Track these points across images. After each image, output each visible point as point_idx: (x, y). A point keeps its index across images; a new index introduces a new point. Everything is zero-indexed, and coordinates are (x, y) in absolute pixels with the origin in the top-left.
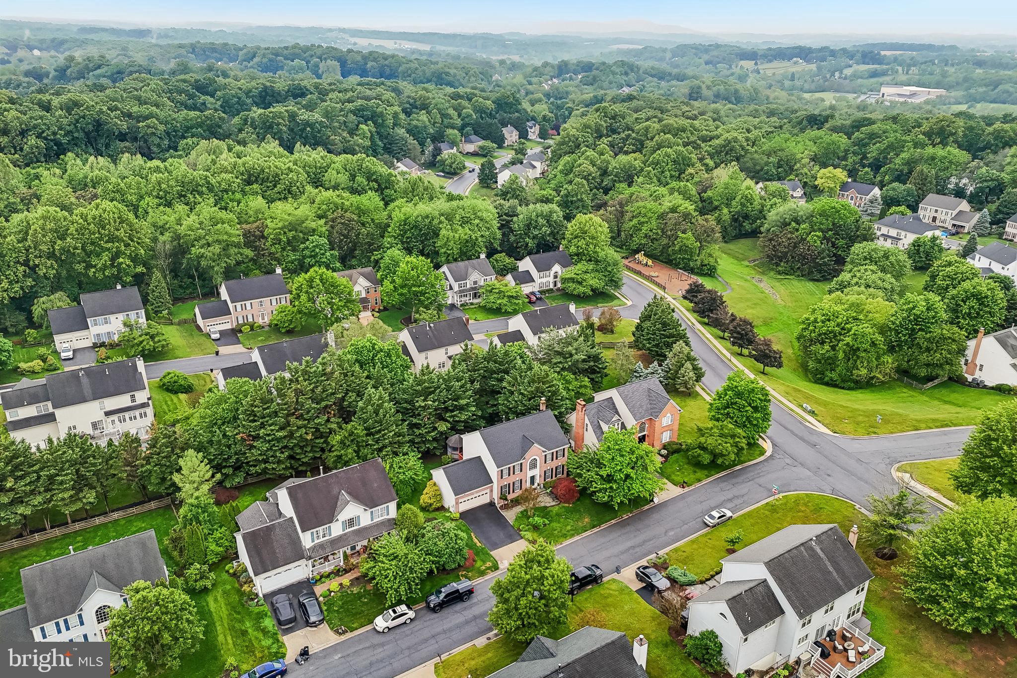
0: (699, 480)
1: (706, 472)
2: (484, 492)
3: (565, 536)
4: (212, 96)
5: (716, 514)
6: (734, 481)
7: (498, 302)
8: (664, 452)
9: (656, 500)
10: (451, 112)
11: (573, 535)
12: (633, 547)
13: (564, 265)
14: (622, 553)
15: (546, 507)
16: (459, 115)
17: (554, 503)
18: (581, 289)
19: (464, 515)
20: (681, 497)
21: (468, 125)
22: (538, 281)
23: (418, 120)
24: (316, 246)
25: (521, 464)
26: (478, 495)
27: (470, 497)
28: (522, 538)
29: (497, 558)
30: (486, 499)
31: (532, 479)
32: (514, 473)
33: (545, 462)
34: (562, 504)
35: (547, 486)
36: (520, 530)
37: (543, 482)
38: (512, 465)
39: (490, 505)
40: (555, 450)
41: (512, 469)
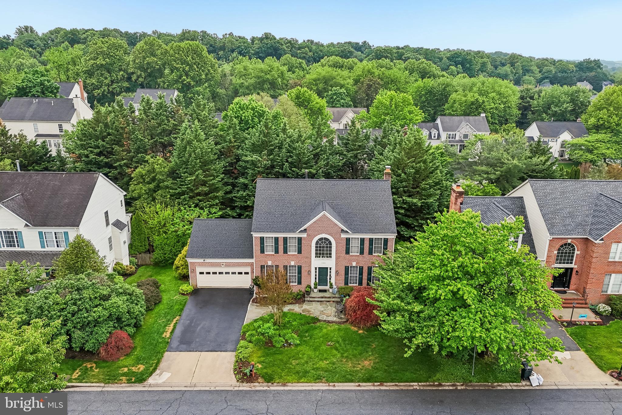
2: (243, 270)
3: (303, 376)
8: (605, 308)
9: (536, 380)
10: (535, 68)
11: (318, 380)
13: (576, 135)
15: (316, 320)
17: (335, 319)
19: (196, 292)
21: (548, 78)
24: (335, 94)
25: (300, 239)
26: (231, 270)
27: (218, 270)
28: (235, 350)
29: (162, 365)
30: (245, 282)
31: (323, 272)
32: (285, 251)
33: (348, 252)
34: (348, 326)
35: (344, 293)
36: (244, 338)
37: (342, 285)
38: (281, 235)
39: (250, 291)
40: (367, 236)
41: (281, 243)
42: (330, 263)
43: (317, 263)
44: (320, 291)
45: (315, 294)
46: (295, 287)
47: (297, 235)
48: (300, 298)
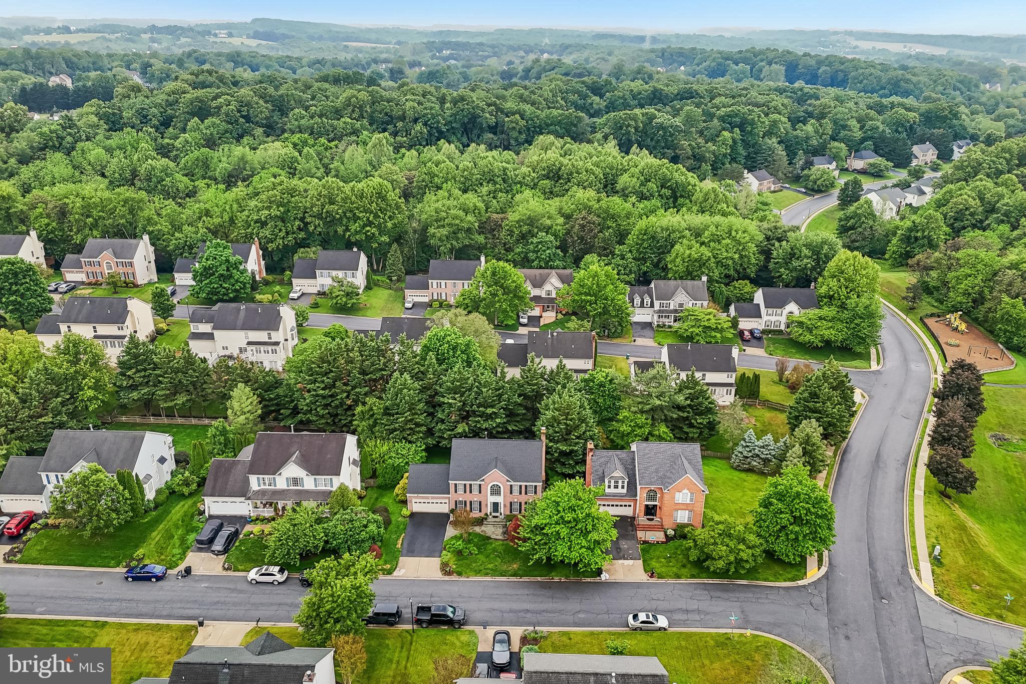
0: (678, 577)
1: (695, 571)
2: (443, 501)
3: (478, 572)
4: (601, 97)
5: (642, 617)
6: (718, 594)
7: (691, 330)
8: (671, 532)
9: (604, 577)
10: (853, 123)
11: (486, 574)
12: (528, 611)
13: (803, 306)
14: (511, 611)
15: (489, 538)
16: (861, 128)
17: (501, 538)
18: (808, 337)
19: (413, 515)
20: (638, 585)
21: (871, 138)
22: (765, 318)
23: (802, 130)
24: (541, 242)
25: (480, 485)
26: (435, 501)
27: (426, 501)
28: (440, 556)
29: (399, 565)
30: (445, 509)
31: (496, 506)
32: (471, 492)
33: (511, 493)
34: (508, 542)
35: (509, 518)
36: (445, 549)
37: (508, 513)
38: (468, 483)
39: (447, 516)
40: (523, 484)
41: (468, 487)
42: (499, 499)
43: (492, 499)
44: (494, 517)
45: (490, 519)
46: (476, 514)
47: (478, 483)
48: (480, 522)
